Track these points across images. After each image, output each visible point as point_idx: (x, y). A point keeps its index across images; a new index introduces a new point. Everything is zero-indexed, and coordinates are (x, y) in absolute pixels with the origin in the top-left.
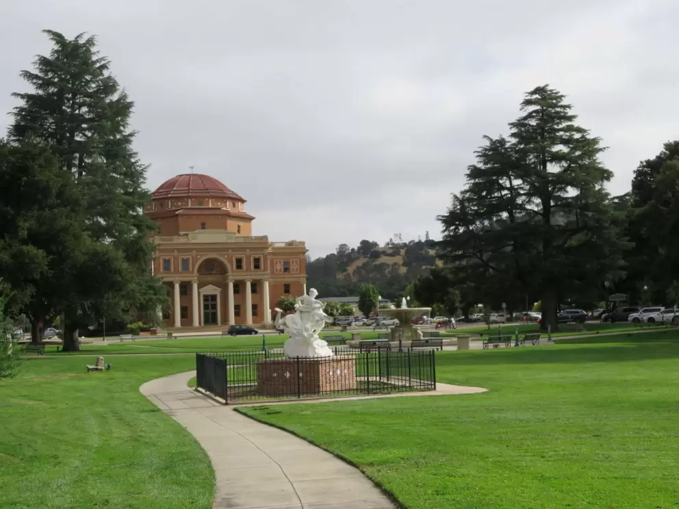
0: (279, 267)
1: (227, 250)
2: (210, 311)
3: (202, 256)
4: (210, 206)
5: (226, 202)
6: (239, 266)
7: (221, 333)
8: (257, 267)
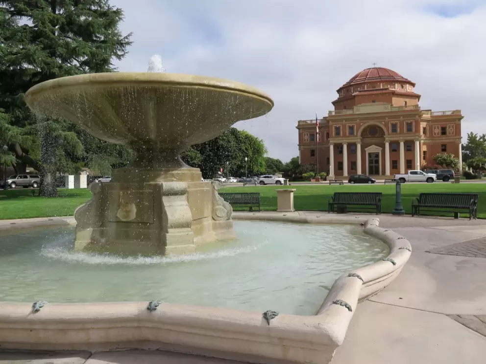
0: (438, 131)
1: (384, 117)
2: (374, 164)
3: (364, 123)
4: (381, 87)
5: (395, 85)
6: (394, 130)
7: (384, 181)
8: (409, 130)
